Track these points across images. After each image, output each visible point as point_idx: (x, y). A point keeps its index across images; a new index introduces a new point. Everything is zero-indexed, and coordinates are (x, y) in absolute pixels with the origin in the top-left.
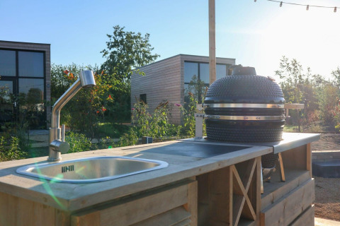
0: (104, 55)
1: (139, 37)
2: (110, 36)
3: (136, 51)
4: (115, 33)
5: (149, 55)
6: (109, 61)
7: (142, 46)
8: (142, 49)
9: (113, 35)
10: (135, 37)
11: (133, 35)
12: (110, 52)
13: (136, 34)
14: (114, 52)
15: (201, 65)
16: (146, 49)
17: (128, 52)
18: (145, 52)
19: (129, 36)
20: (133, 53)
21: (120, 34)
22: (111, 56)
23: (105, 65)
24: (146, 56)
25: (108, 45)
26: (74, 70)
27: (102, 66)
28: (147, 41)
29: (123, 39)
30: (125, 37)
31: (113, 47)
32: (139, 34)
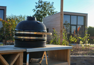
0: (34, 11)
1: (49, 4)
2: (37, 3)
3: (47, 10)
4: (39, 2)
5: (53, 11)
6: (36, 14)
7: (50, 7)
8: (50, 9)
9: (38, 3)
10: (48, 4)
11: (47, 3)
12: (36, 10)
13: (48, 2)
14: (38, 10)
15: (71, 16)
16: (52, 9)
17: (44, 10)
18: (51, 10)
19: (45, 3)
20: (46, 11)
21: (41, 2)
22: (37, 12)
23: (34, 16)
24: (52, 12)
25: (36, 7)
26: (21, 17)
27: (33, 16)
28: (52, 5)
29: (42, 4)
30: (43, 4)
31: (38, 8)
32: (49, 2)
